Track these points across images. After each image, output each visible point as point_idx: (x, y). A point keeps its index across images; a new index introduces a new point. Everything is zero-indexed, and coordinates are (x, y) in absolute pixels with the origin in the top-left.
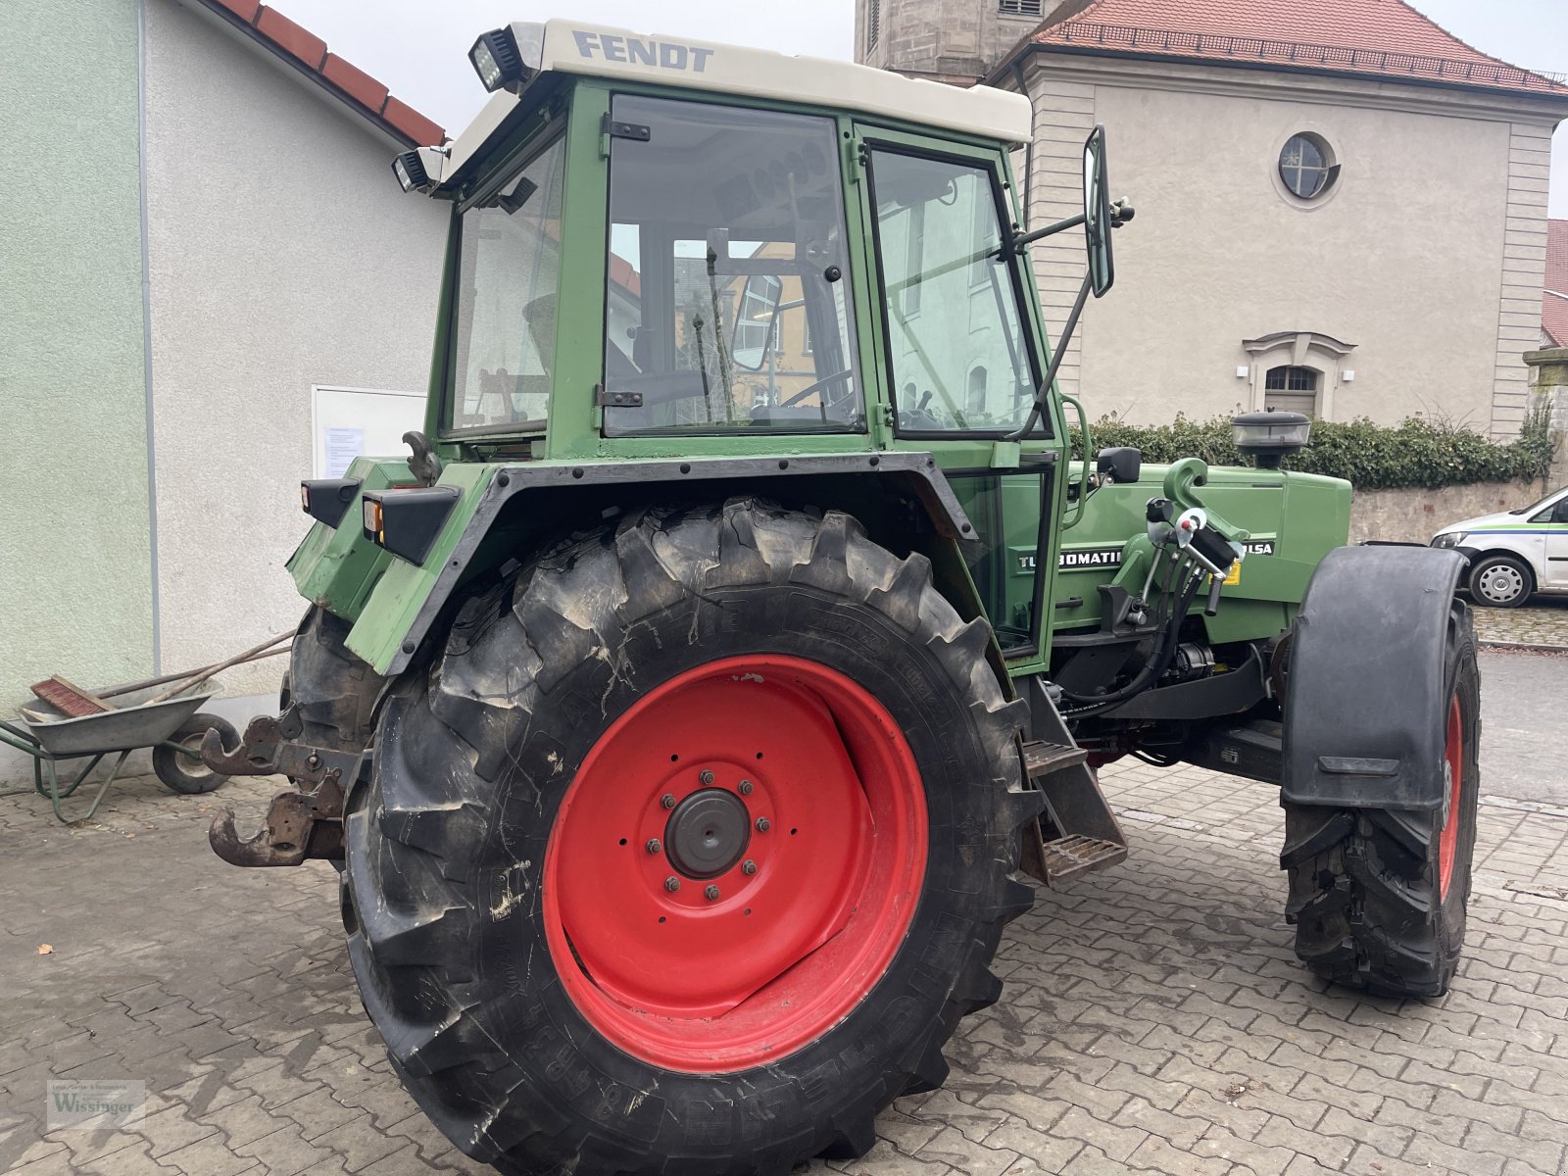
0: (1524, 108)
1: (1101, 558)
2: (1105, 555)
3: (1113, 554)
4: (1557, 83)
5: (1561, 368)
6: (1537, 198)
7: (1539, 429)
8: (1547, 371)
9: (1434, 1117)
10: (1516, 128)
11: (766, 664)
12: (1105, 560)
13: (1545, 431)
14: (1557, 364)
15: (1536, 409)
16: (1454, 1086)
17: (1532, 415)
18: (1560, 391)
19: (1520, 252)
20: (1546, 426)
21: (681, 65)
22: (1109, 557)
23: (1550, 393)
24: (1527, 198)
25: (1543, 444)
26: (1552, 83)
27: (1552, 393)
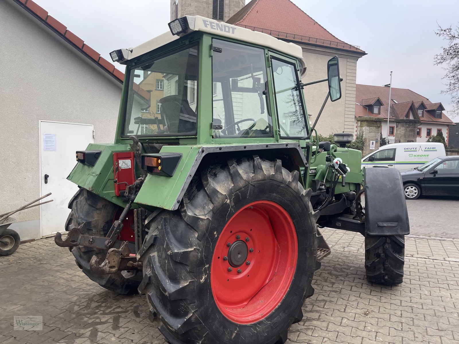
0: (350, 55)
1: (311, 172)
2: (312, 171)
3: (314, 171)
4: (358, 49)
5: (366, 122)
6: (353, 78)
7: (361, 138)
8: (362, 123)
9: (415, 314)
10: (348, 60)
11: (262, 203)
12: (312, 172)
13: (362, 138)
14: (365, 121)
15: (360, 132)
16: (415, 306)
17: (359, 134)
18: (366, 128)
19: (350, 92)
20: (362, 137)
21: (229, 32)
22: (313, 171)
23: (363, 128)
24: (351, 78)
25: (362, 142)
26: (357, 49)
27: (364, 128)
